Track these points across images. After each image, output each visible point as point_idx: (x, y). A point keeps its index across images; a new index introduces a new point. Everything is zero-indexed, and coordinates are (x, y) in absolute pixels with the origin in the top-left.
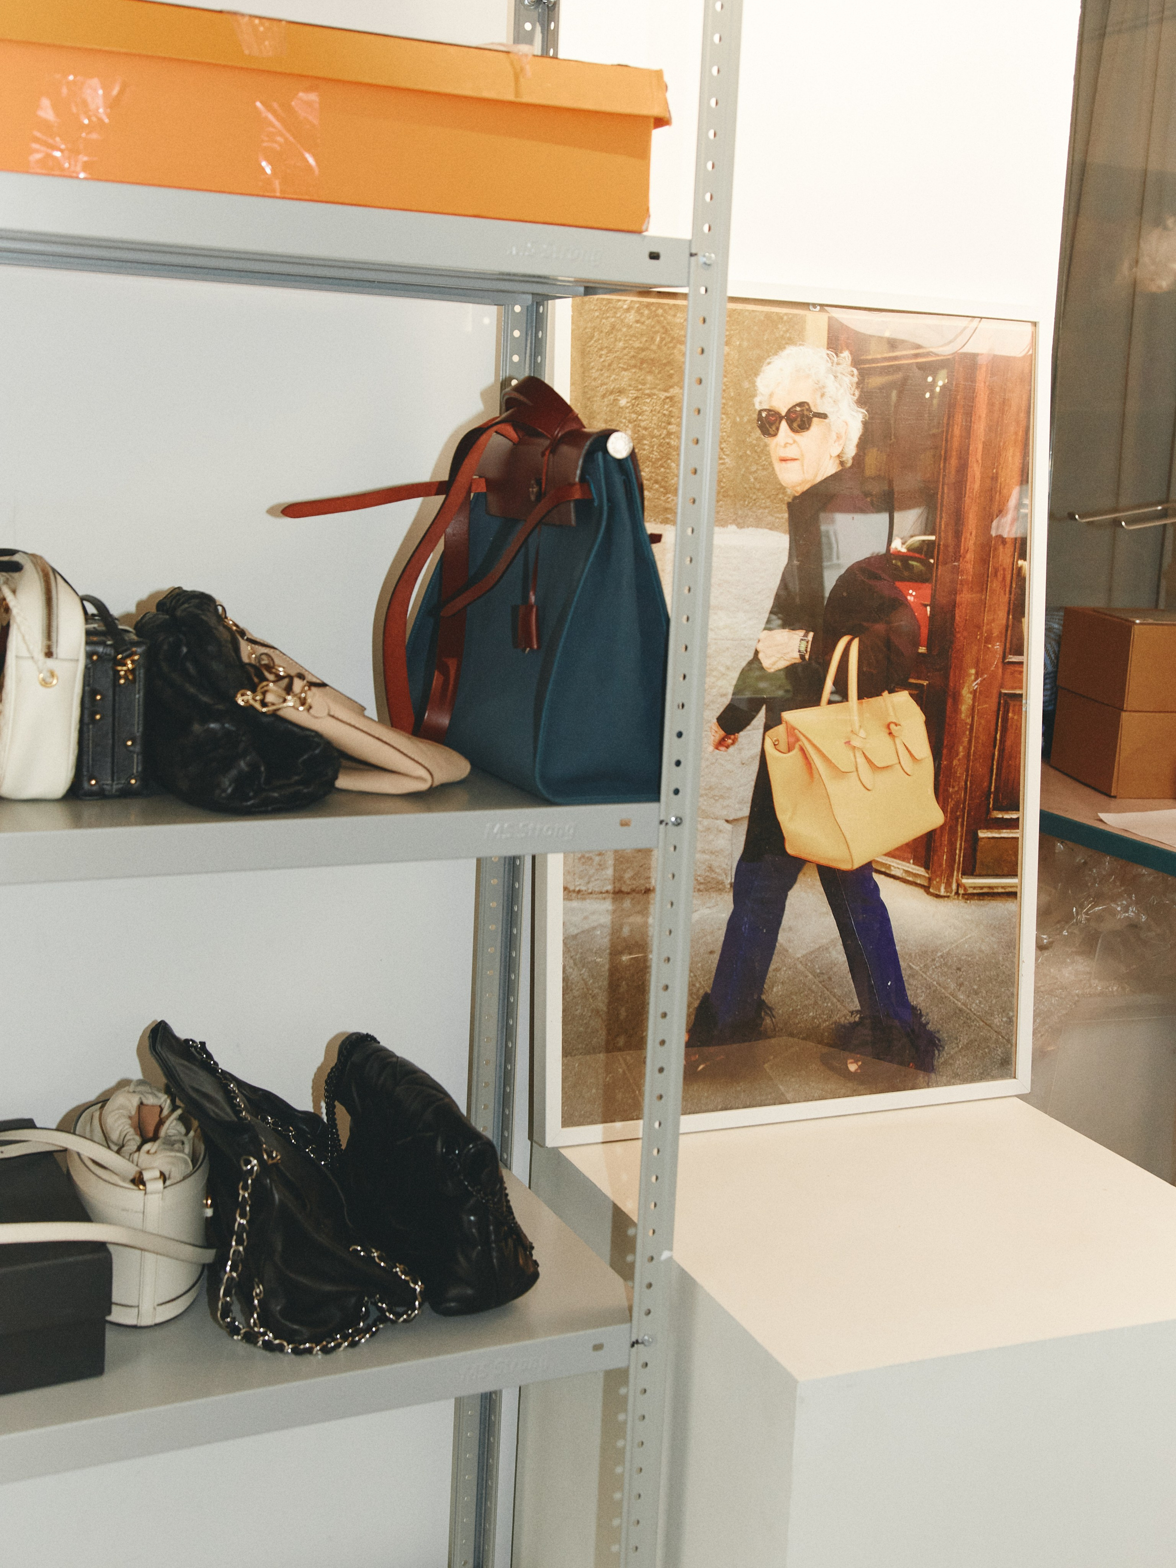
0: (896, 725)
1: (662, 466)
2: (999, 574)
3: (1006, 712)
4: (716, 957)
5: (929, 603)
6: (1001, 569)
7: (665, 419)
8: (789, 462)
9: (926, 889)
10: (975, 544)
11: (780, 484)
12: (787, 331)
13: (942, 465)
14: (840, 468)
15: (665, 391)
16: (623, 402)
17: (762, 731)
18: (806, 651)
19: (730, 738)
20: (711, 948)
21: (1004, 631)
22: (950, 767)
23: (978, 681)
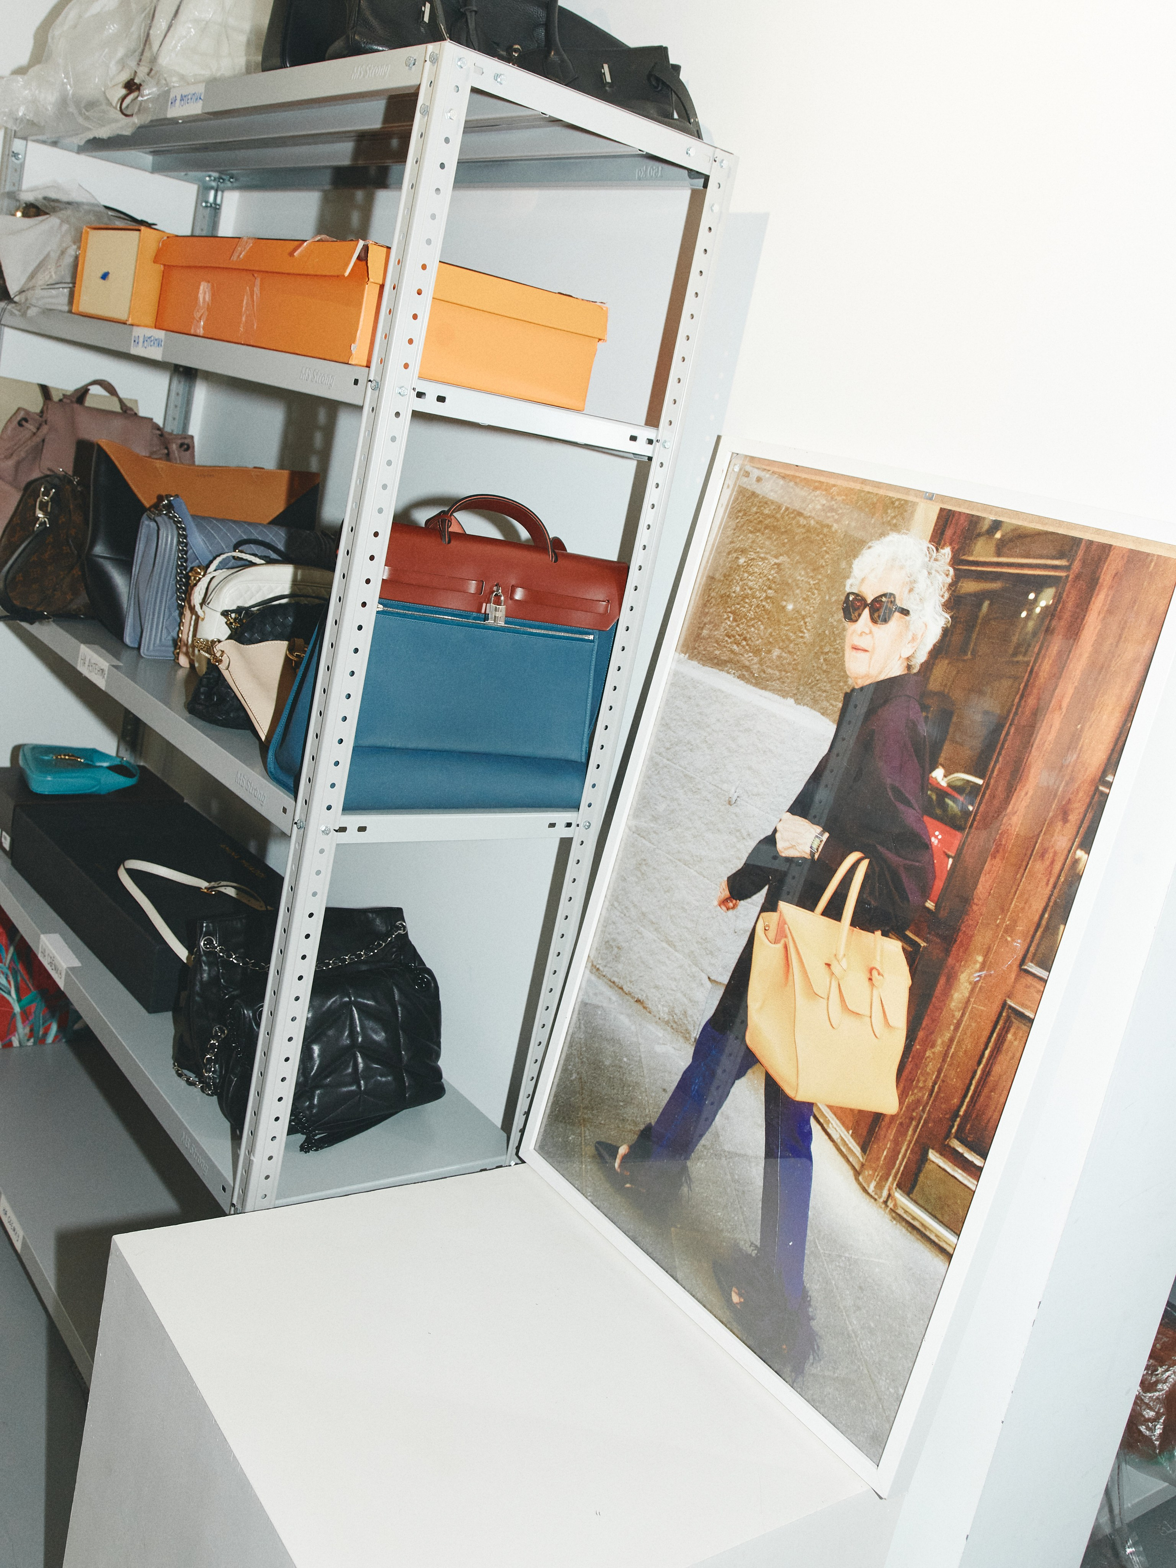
0: (879, 974)
1: (753, 626)
2: (1047, 856)
3: (1006, 1030)
4: (666, 1097)
5: (953, 855)
6: (1051, 851)
7: (768, 583)
8: (860, 651)
9: (857, 1173)
10: (1028, 807)
11: (845, 672)
12: (895, 517)
13: (1017, 700)
14: (906, 672)
15: (776, 557)
16: (742, 561)
17: (759, 909)
18: (817, 850)
19: (732, 902)
20: (665, 1086)
21: (1032, 929)
22: (921, 1055)
23: (983, 973)
